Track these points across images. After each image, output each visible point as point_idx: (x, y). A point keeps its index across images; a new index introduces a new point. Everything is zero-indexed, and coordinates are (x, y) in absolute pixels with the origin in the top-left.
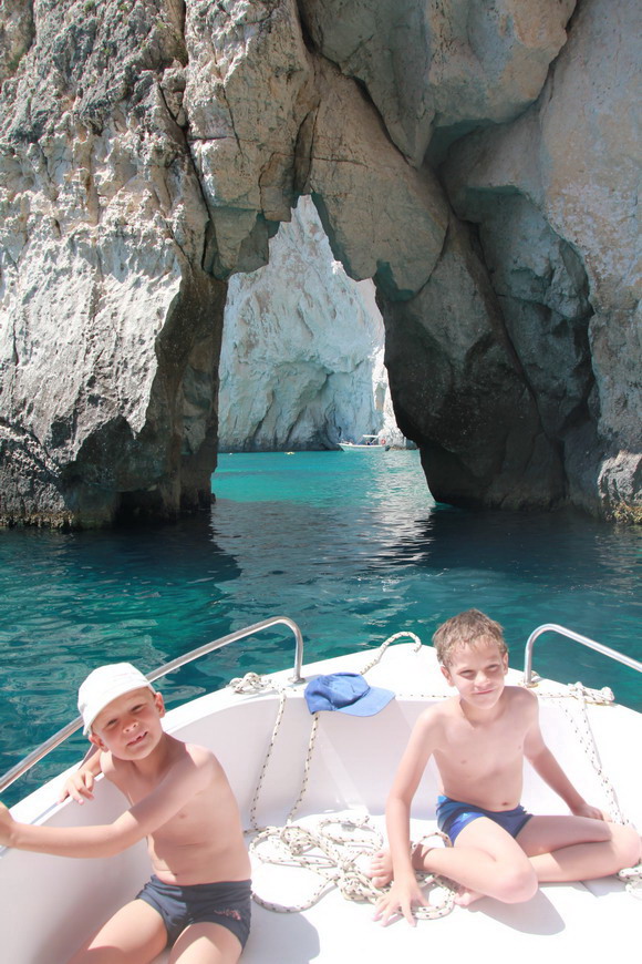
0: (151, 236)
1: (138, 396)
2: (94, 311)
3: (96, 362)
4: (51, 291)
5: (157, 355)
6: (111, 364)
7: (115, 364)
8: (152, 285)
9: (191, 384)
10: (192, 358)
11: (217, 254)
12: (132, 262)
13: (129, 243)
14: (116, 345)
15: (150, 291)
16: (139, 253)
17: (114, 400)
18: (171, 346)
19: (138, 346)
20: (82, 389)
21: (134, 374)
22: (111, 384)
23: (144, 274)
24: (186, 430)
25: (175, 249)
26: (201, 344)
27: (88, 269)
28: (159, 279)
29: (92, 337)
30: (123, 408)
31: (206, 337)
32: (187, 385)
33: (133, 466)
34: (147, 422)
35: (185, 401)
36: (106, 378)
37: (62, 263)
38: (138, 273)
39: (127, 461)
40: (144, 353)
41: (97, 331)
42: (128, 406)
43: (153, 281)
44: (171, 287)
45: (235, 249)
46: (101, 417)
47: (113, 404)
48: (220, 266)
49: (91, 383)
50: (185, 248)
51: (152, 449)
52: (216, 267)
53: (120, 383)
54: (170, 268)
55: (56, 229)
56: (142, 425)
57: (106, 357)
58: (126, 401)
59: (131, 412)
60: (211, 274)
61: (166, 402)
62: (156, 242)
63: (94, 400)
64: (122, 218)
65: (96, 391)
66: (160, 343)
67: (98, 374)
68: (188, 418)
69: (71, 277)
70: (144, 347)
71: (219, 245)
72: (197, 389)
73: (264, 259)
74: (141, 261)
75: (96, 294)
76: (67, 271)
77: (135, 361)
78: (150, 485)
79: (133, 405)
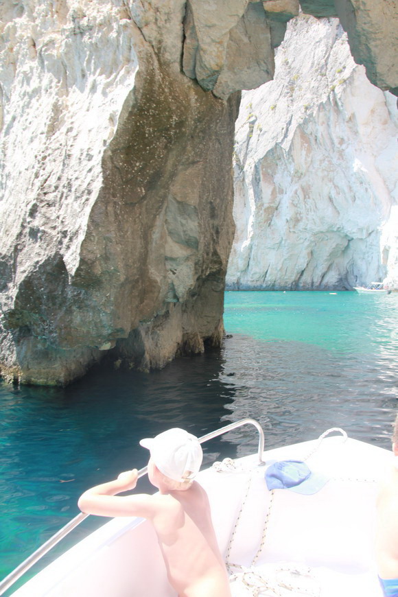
0: (107, 23)
1: (77, 227)
2: (52, 129)
3: (42, 187)
4: (25, 116)
5: (104, 172)
6: (57, 188)
7: (60, 188)
8: (108, 85)
9: (175, 219)
10: (175, 188)
11: (197, 49)
12: (89, 62)
13: (86, 38)
14: (64, 165)
15: (104, 94)
16: (95, 47)
17: (54, 233)
18: (128, 161)
19: (85, 162)
20: (24, 220)
21: (77, 198)
22: (53, 213)
23: (100, 74)
24: (170, 275)
25: (133, 31)
26: (188, 172)
27: (53, 85)
28: (116, 77)
29: (44, 158)
30: (61, 243)
31: (194, 163)
32: (170, 219)
33: (77, 318)
34: (82, 261)
35: (169, 239)
36: (49, 205)
37: (34, 84)
38: (94, 74)
39: (69, 311)
40: (90, 170)
41: (50, 151)
42: (66, 241)
43: (108, 80)
44: (127, 83)
45: (220, 43)
46: (39, 254)
47: (52, 238)
48: (204, 67)
49: (33, 212)
50: (145, 30)
51: (97, 298)
52: (198, 69)
53: (62, 212)
54: (128, 61)
55: (32, 49)
56: (77, 265)
57: (53, 181)
58: (65, 234)
59: (68, 247)
60: (195, 81)
61: (112, 235)
62: (112, 29)
63: (34, 233)
64: (81, 10)
65: (37, 222)
66: (111, 158)
67: (42, 201)
68: (172, 259)
69: (40, 97)
70: (90, 164)
71: (200, 35)
72: (182, 225)
73: (267, 72)
74: (98, 58)
75: (57, 109)
76: (36, 91)
77: (78, 182)
78: (100, 343)
79: (71, 239)
